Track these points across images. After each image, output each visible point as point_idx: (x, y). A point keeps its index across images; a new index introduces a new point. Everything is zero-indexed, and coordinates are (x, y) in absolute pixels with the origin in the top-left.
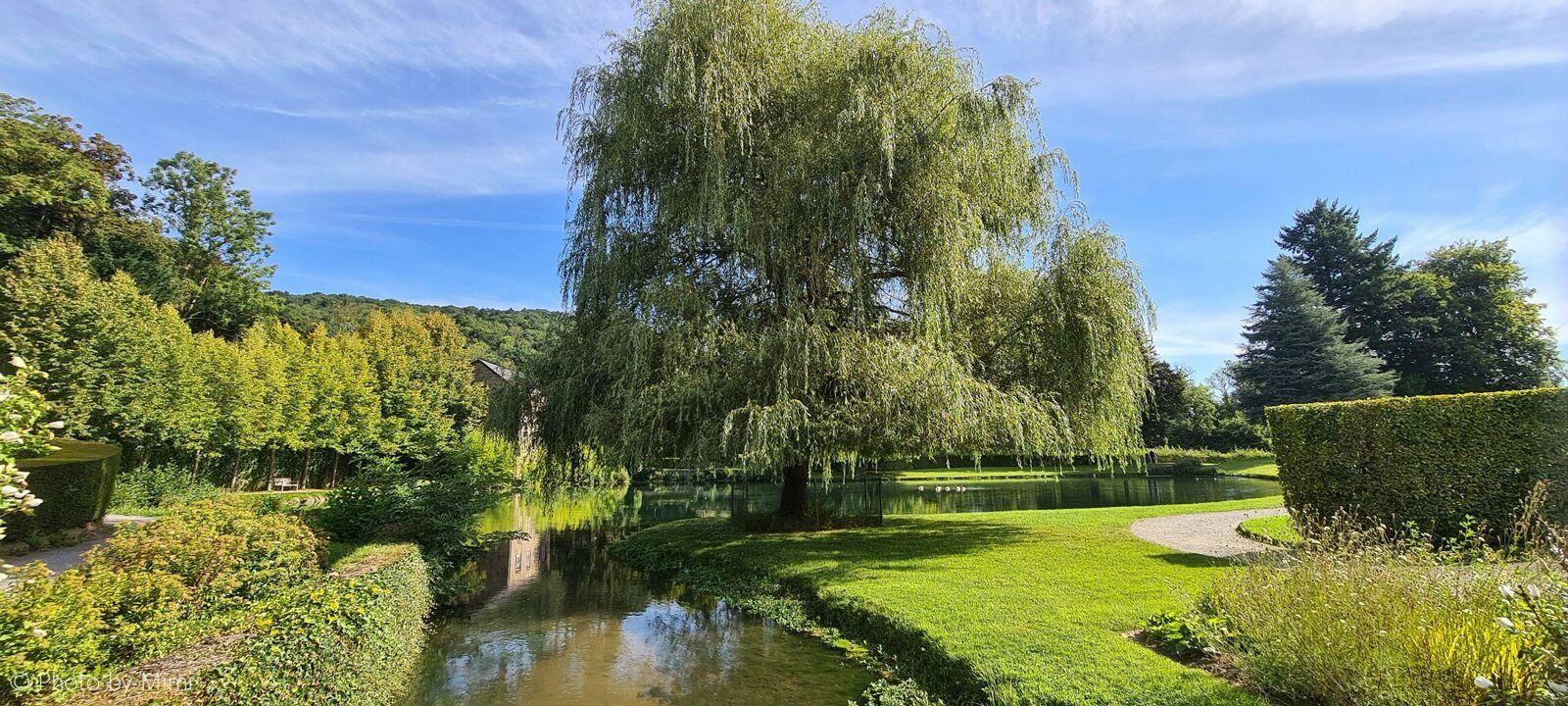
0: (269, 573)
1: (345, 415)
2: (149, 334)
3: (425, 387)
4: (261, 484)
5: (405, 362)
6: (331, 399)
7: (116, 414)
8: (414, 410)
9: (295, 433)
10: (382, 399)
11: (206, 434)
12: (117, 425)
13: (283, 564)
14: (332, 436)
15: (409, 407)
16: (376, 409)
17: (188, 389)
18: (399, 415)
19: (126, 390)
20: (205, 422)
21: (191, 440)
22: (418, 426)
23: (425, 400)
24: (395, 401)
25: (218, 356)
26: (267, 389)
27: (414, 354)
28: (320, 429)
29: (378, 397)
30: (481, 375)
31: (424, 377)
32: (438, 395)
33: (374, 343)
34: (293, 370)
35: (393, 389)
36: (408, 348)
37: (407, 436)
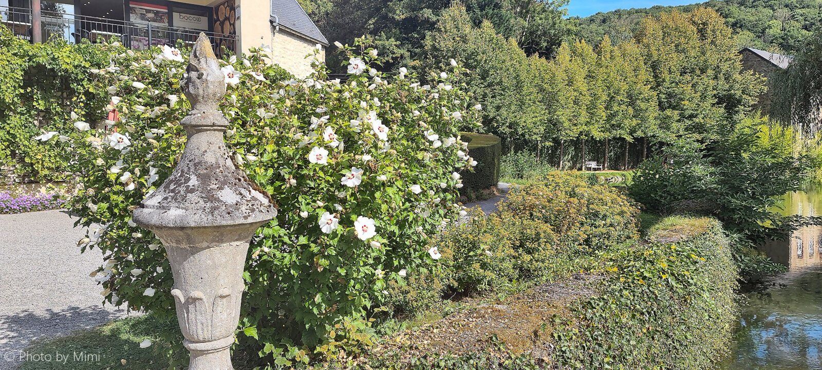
0: (604, 230)
1: (631, 111)
2: (504, 62)
3: (694, 81)
4: (578, 166)
5: (675, 59)
6: (619, 98)
7: (494, 118)
8: (686, 102)
9: (596, 126)
10: (658, 95)
11: (542, 129)
12: (496, 125)
13: (611, 225)
14: (622, 128)
15: (682, 100)
16: (654, 103)
17: (528, 98)
18: (674, 108)
19: (497, 101)
20: (541, 120)
21: (535, 134)
22: (691, 117)
23: (696, 92)
24: (670, 95)
25: (543, 72)
26: (575, 94)
27: (683, 51)
28: (613, 122)
29: (655, 93)
30: (750, 63)
31: (693, 71)
32: (708, 86)
33: (647, 46)
34: (590, 76)
35: (667, 84)
36: (677, 46)
37: (682, 126)
